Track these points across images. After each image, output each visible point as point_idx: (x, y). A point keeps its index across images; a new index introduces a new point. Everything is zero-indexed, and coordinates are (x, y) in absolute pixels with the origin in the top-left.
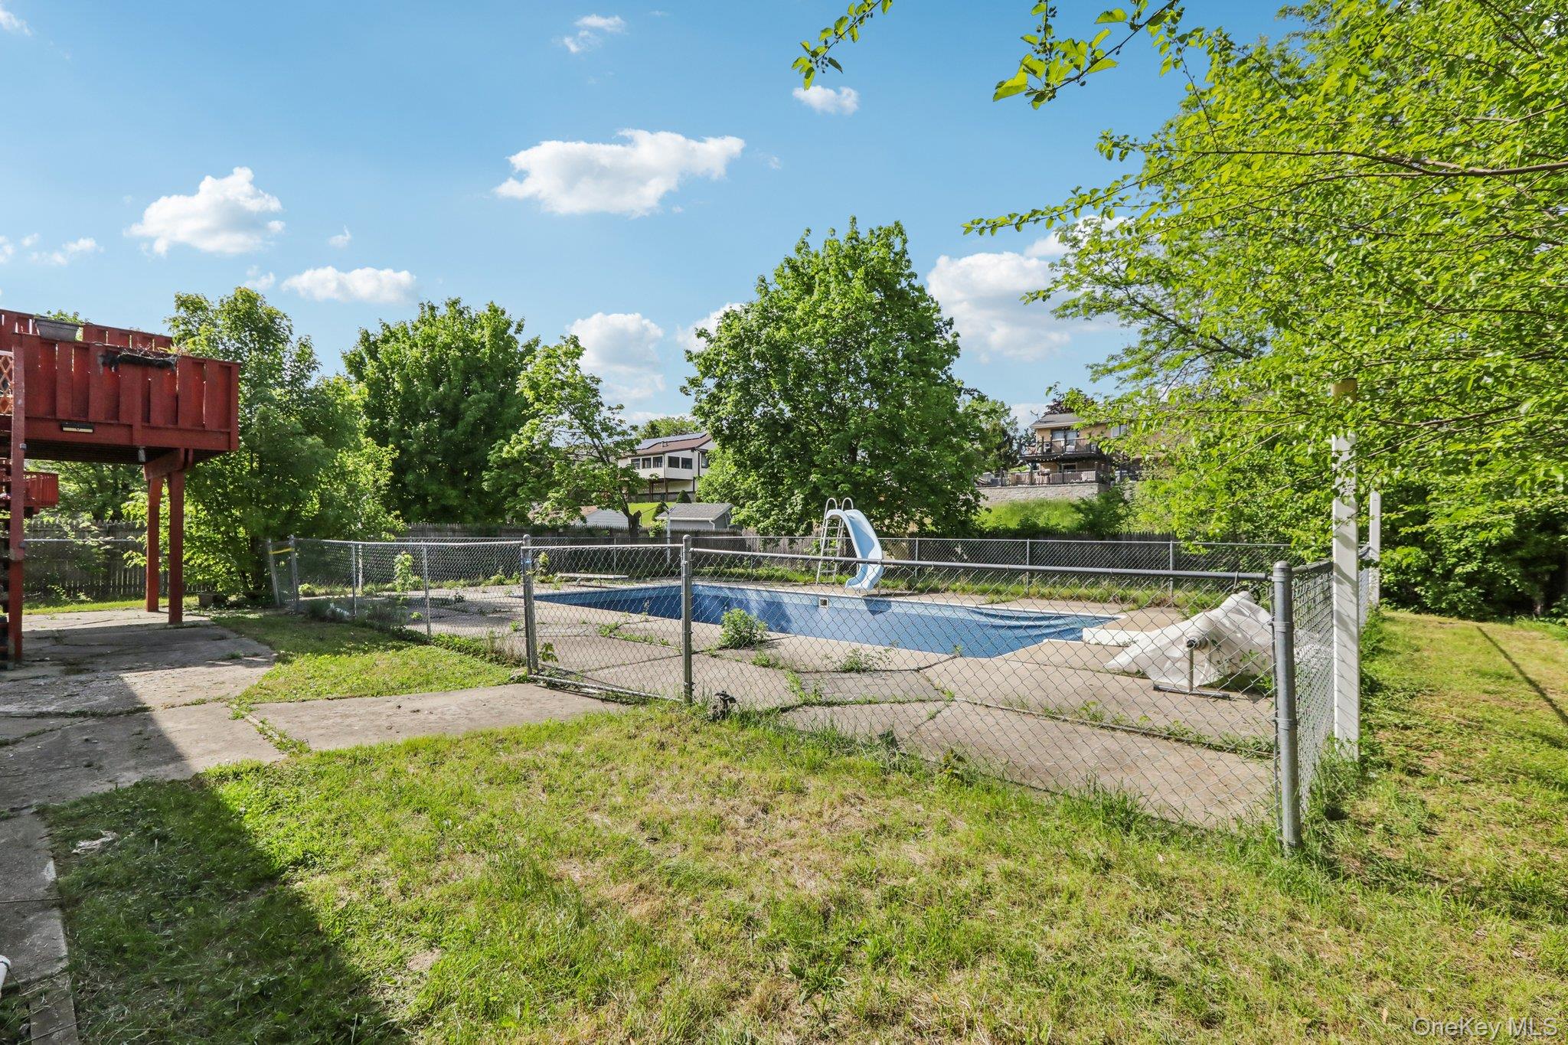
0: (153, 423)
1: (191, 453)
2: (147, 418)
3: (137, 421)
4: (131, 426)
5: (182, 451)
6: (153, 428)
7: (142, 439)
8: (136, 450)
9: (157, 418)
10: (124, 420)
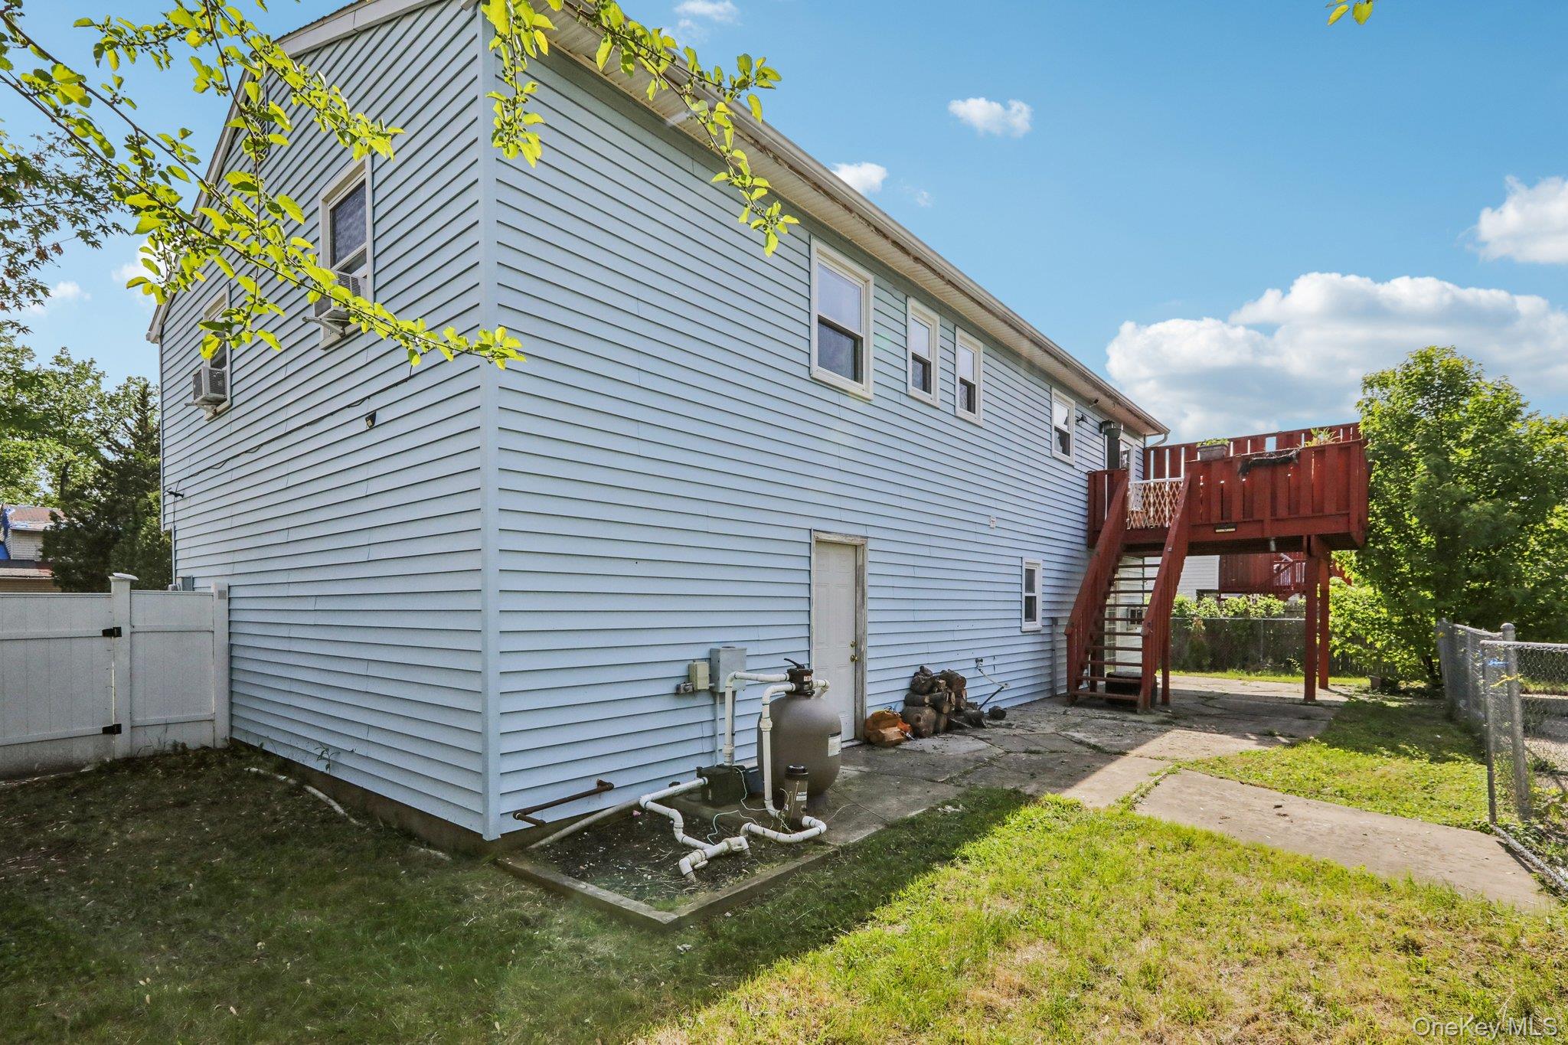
0: (1279, 516)
1: (1313, 539)
2: (1274, 512)
3: (1267, 516)
4: (1262, 521)
5: (1305, 538)
6: (1277, 520)
7: (1271, 532)
8: (1266, 542)
9: (1282, 512)
10: (1257, 517)
